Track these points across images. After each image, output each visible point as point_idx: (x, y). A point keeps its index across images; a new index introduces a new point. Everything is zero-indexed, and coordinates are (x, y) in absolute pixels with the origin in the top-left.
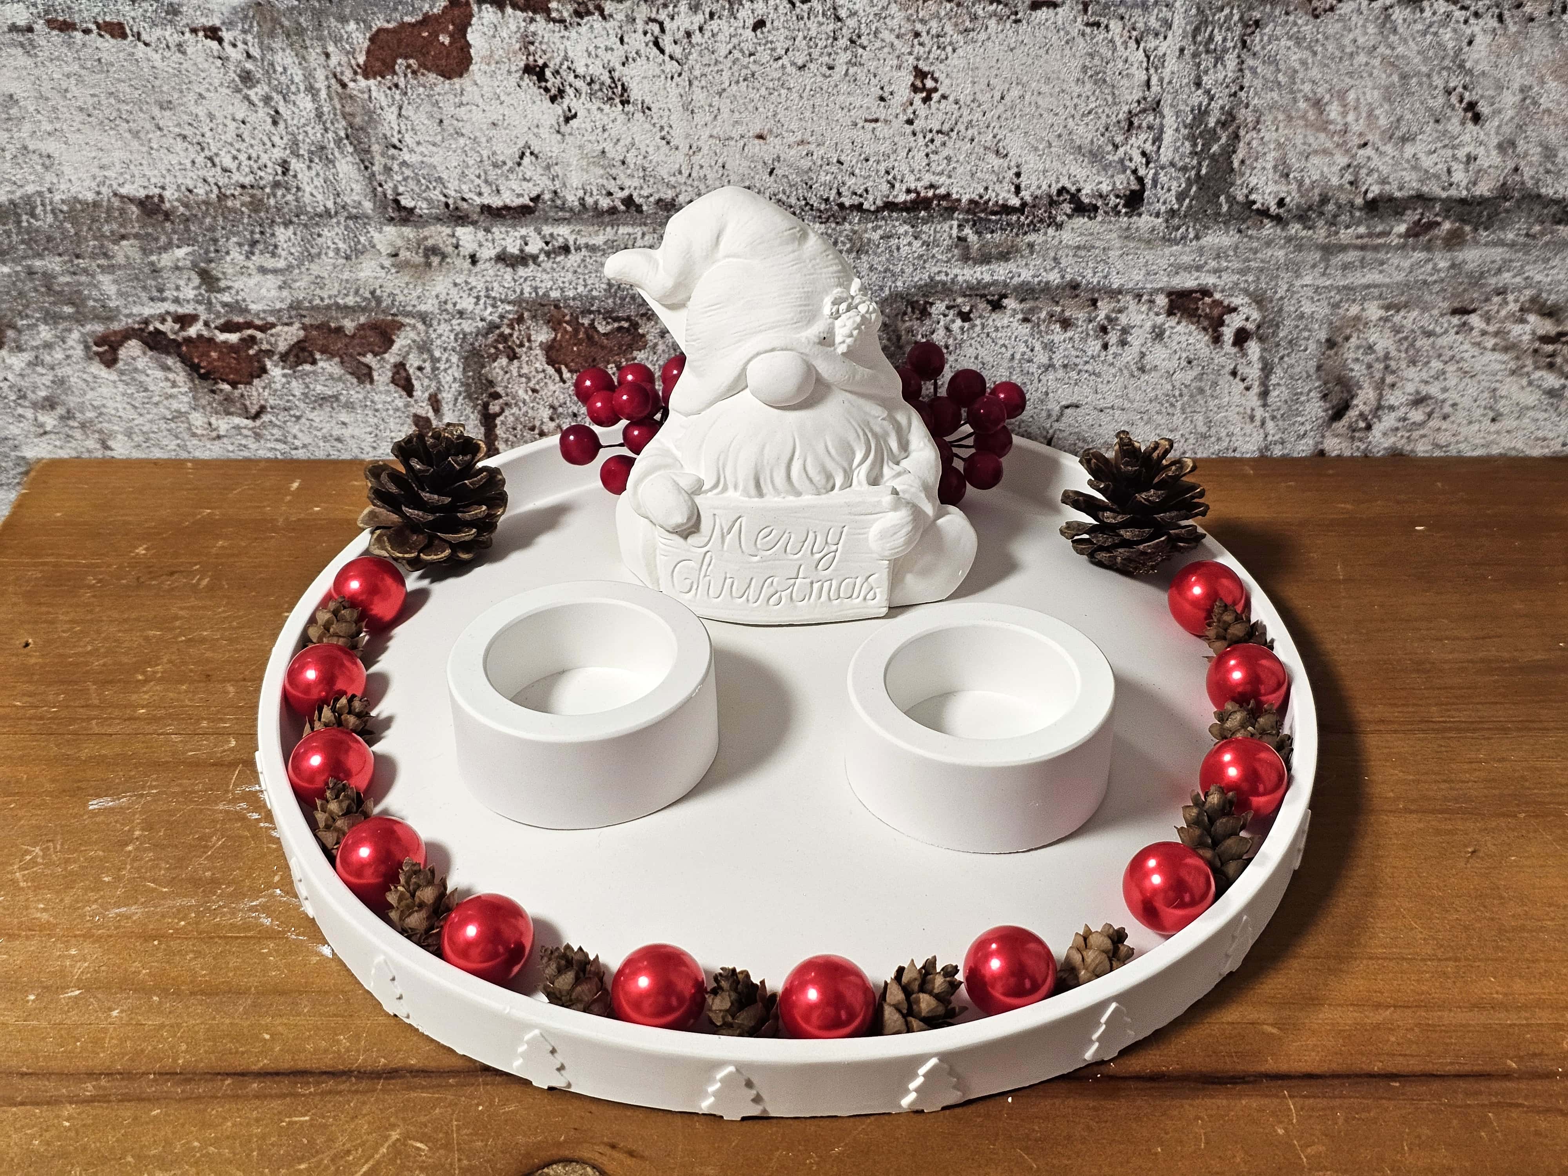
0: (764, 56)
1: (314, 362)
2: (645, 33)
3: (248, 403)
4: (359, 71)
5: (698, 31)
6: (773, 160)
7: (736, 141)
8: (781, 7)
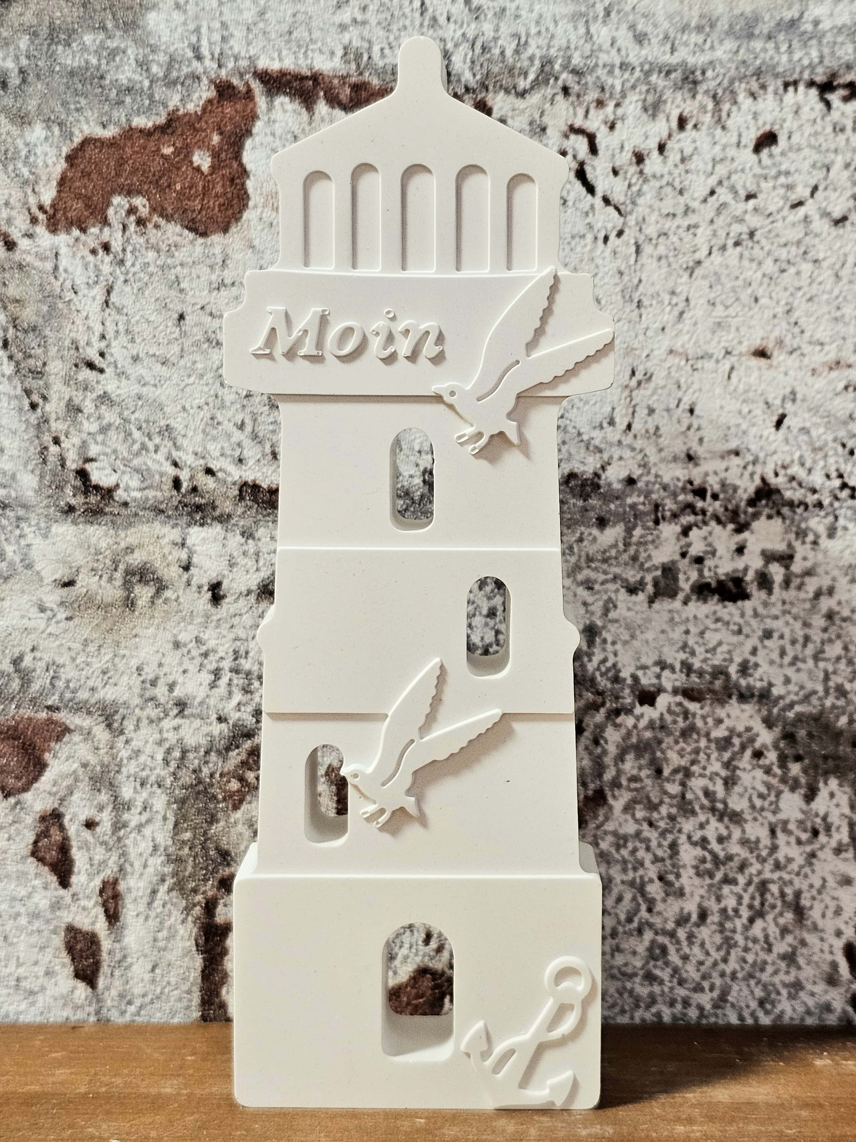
0: (772, 199)
2: (562, 155)
4: (41, 217)
5: (656, 153)
6: (784, 400)
7: (717, 361)
8: (805, 110)
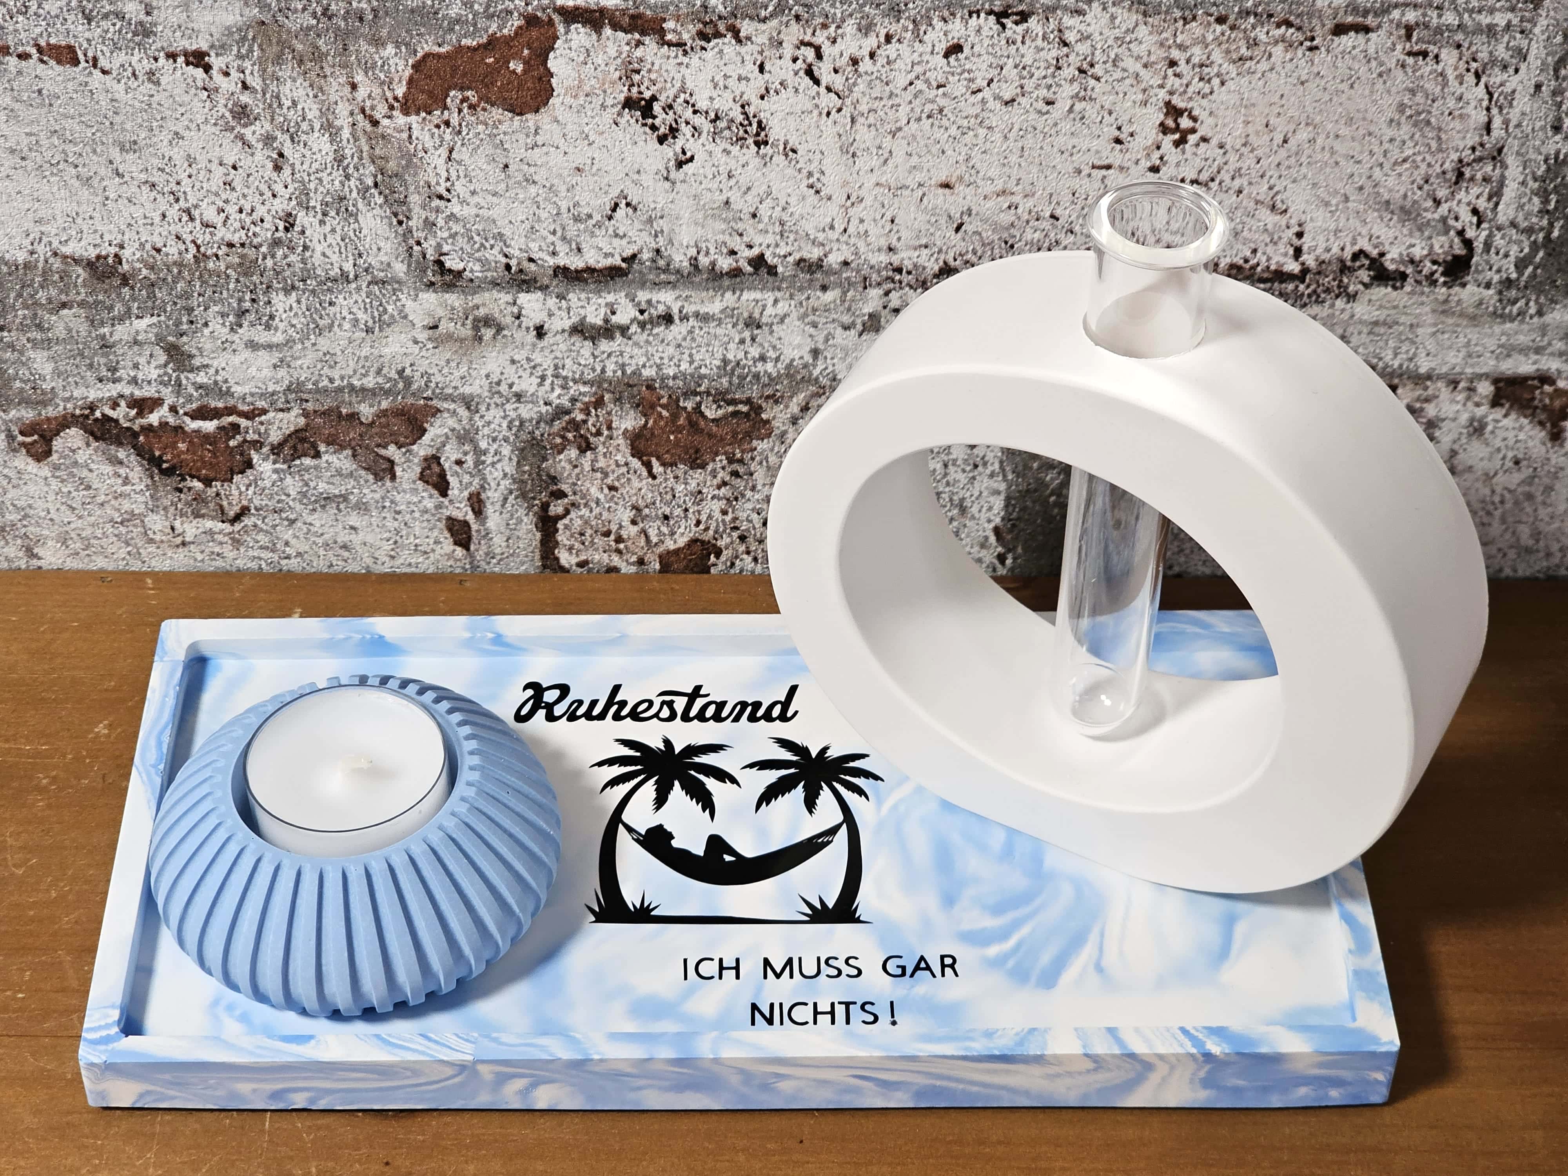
0: (958, 87)
1: (317, 455)
2: (795, 60)
3: (225, 503)
4: (396, 105)
5: (867, 58)
6: (962, 213)
7: (912, 190)
8: (986, 29)
